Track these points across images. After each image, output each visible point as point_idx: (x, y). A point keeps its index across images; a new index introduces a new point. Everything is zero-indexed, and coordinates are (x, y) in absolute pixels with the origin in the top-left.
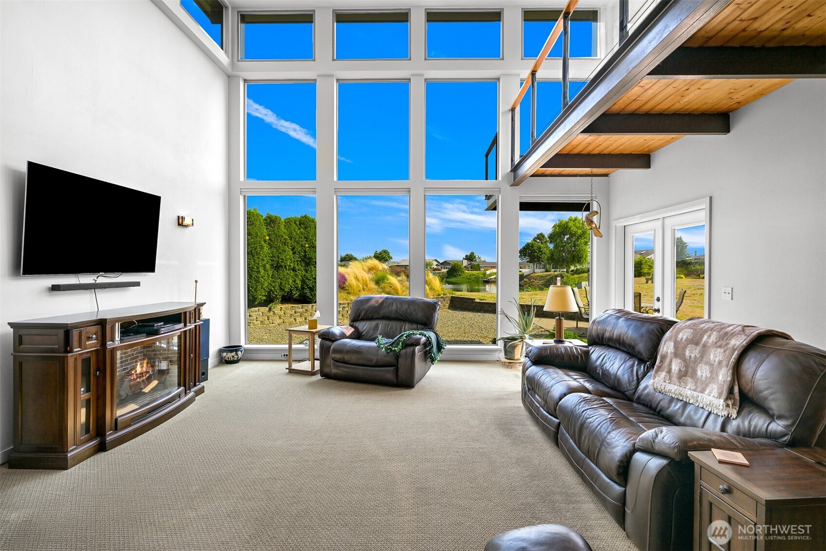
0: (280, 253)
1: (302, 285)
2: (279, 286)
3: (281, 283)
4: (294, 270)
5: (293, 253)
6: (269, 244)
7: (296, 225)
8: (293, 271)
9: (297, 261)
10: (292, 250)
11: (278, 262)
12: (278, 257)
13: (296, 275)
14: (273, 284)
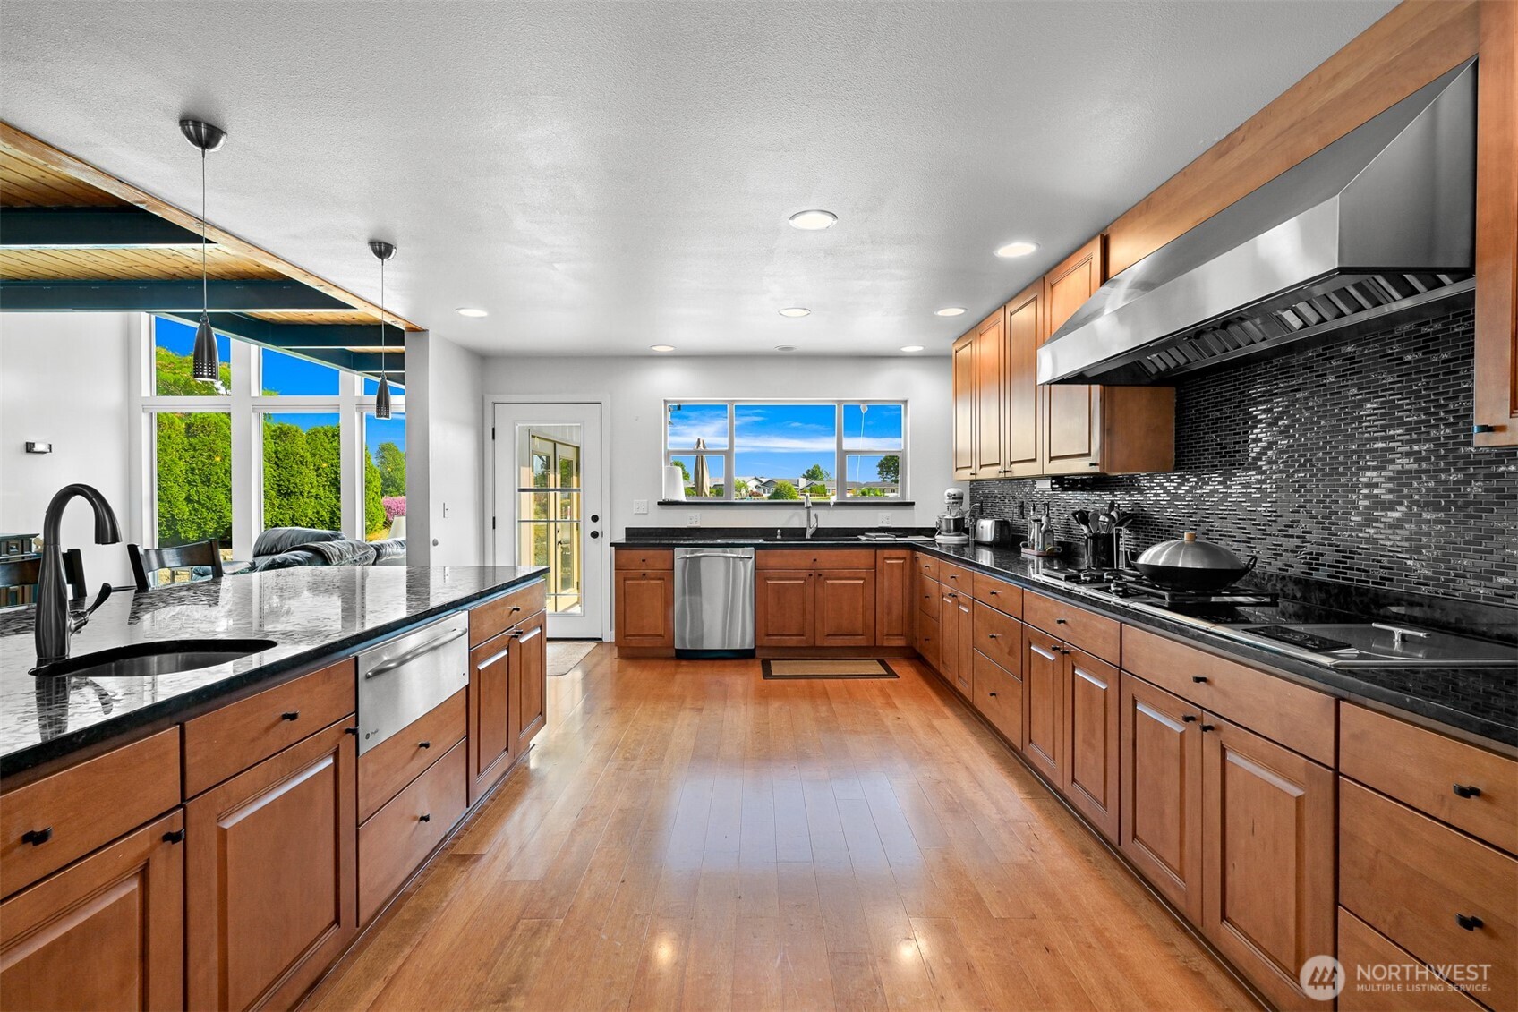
0: (292, 476)
1: (331, 518)
2: (291, 519)
3: (294, 515)
4: (317, 497)
5: (317, 476)
6: (276, 463)
7: (328, 437)
8: (316, 499)
9: (324, 486)
10: (316, 471)
11: (289, 488)
12: (289, 481)
13: (321, 505)
14: (281, 517)
